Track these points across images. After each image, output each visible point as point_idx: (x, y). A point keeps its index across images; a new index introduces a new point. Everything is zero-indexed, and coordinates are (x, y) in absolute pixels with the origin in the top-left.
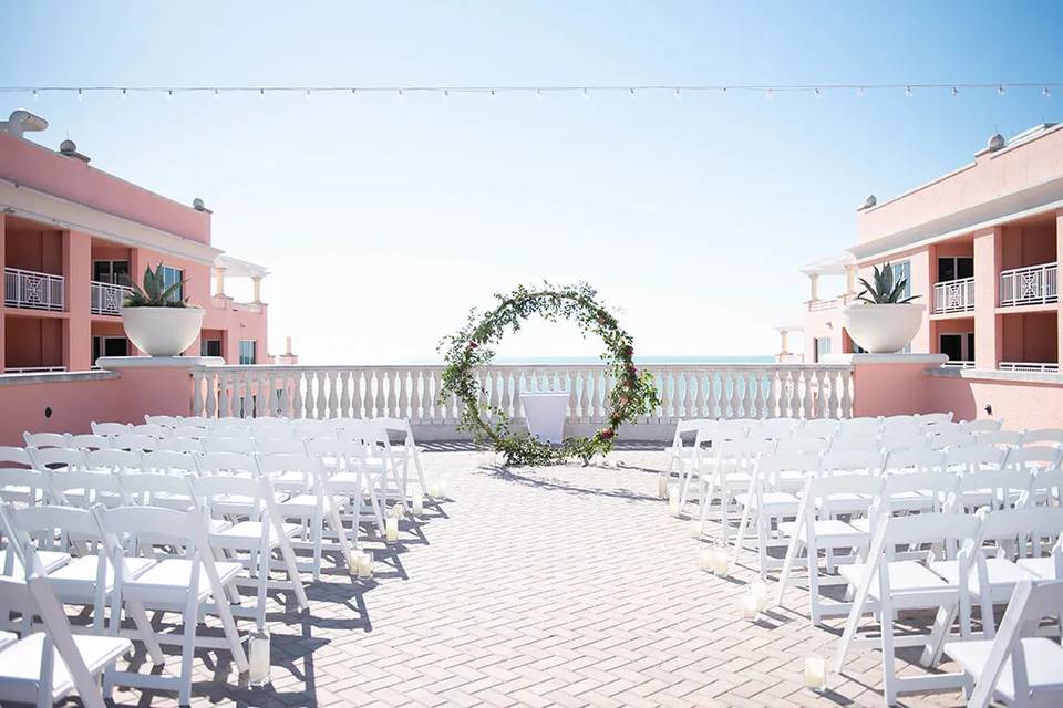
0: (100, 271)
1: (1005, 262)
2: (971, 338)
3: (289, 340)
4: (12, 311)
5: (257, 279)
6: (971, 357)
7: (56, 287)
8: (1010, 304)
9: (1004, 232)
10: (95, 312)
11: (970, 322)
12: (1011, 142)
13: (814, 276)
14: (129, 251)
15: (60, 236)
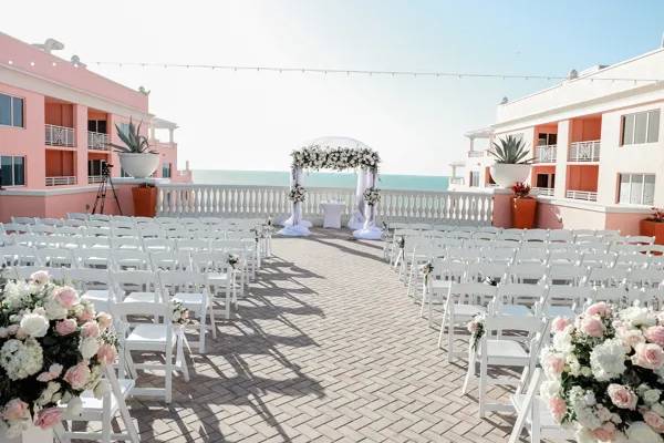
0: (92, 126)
1: (573, 138)
2: (553, 176)
3: (187, 163)
4: (48, 147)
5: (172, 130)
6: (553, 186)
7: (70, 135)
8: (574, 160)
9: (574, 121)
10: (90, 147)
11: (553, 168)
12: (580, 74)
13: (472, 138)
14: (107, 115)
15: (71, 107)
